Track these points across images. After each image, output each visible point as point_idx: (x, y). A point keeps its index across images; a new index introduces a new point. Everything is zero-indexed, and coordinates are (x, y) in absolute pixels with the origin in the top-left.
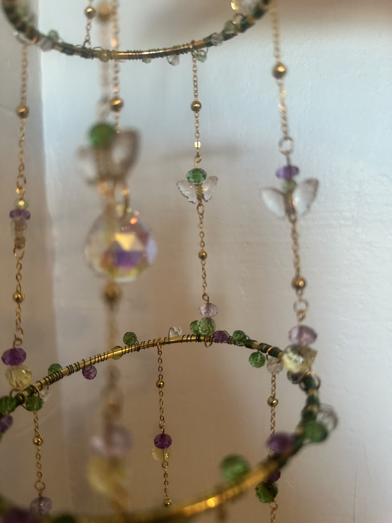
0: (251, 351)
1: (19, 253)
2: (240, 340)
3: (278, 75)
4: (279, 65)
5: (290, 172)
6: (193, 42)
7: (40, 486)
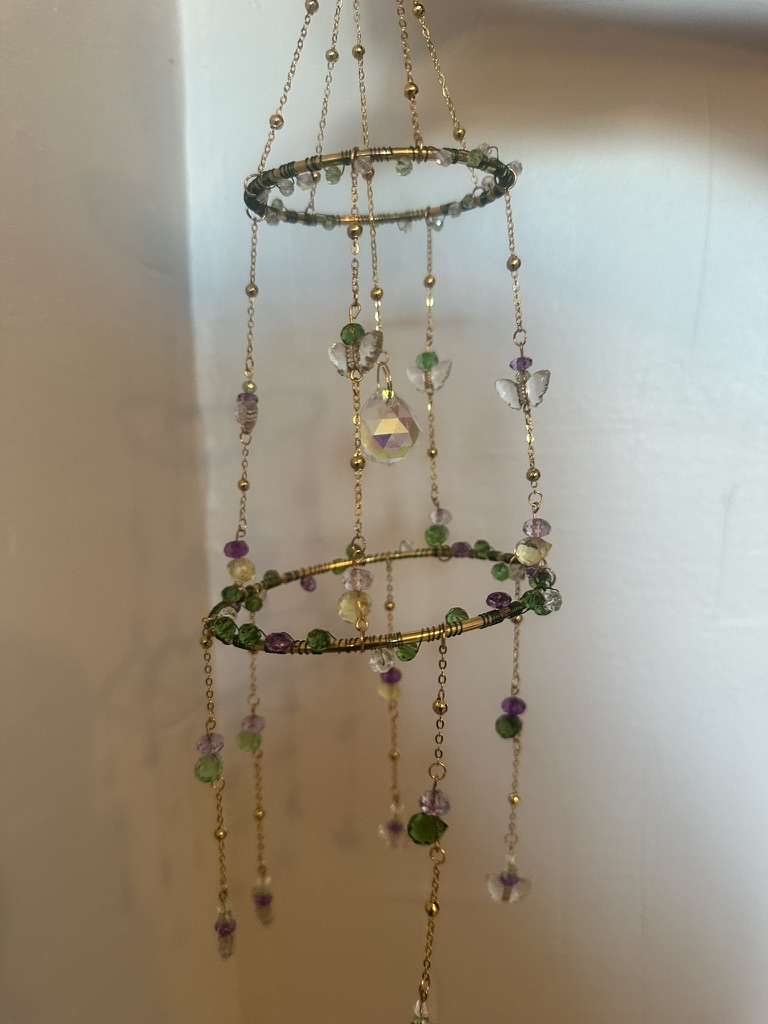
0: (494, 563)
1: (246, 438)
2: (482, 551)
3: (513, 268)
4: (513, 257)
5: (523, 363)
6: (428, 208)
7: (253, 701)
